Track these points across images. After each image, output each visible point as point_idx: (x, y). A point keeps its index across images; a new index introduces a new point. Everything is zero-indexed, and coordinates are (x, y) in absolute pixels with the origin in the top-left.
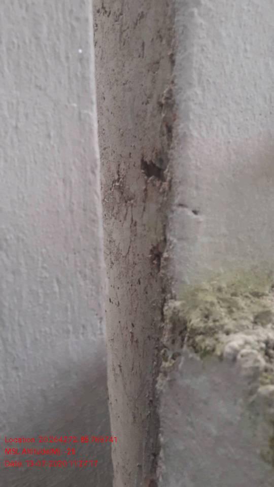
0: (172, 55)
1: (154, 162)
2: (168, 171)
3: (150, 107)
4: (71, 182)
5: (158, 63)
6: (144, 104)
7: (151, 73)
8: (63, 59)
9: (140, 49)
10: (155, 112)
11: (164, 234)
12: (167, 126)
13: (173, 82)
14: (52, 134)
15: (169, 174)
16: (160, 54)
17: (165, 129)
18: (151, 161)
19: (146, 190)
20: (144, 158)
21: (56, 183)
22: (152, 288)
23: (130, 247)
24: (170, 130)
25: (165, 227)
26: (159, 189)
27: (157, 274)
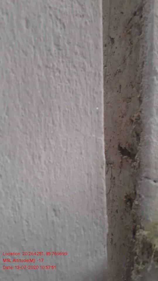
0: (140, 97)
1: (127, 149)
2: (138, 157)
3: (125, 120)
4: (91, 175)
5: (130, 98)
6: (121, 117)
7: (125, 102)
8: (89, 114)
9: (118, 88)
10: (128, 124)
11: (135, 190)
12: (136, 133)
13: (140, 112)
14: (83, 152)
15: (138, 159)
16: (132, 94)
17: (135, 134)
18: (125, 148)
19: (121, 162)
20: (120, 145)
21: (84, 177)
22: (126, 217)
23: (110, 190)
24: (138, 135)
25: (135, 186)
26: (131, 164)
27: (130, 211)
